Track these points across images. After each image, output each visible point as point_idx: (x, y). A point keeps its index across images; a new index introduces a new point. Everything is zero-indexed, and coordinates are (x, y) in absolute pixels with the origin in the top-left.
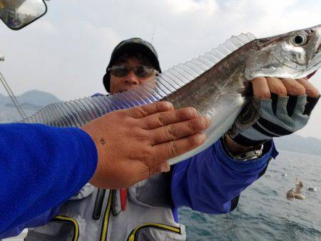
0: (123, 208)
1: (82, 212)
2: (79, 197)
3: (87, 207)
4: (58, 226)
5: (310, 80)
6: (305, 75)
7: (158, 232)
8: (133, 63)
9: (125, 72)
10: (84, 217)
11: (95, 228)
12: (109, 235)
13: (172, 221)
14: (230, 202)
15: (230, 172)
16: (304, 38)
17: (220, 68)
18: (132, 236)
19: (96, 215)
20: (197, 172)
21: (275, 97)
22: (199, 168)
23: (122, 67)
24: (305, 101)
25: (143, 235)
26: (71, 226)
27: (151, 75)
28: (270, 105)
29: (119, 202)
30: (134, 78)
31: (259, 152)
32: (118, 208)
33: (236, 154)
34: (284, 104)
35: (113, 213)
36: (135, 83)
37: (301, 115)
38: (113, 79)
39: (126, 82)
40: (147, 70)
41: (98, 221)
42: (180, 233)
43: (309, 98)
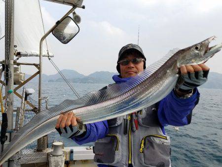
0: (137, 129)
1: (119, 132)
2: (116, 125)
3: (120, 129)
4: (109, 139)
5: (205, 64)
6: (203, 62)
7: (155, 138)
8: (130, 58)
9: (127, 63)
10: (120, 134)
11: (125, 138)
12: (132, 141)
13: (162, 134)
14: (186, 117)
15: (180, 104)
16: (199, 47)
17: (168, 64)
18: (143, 141)
19: (125, 132)
20: (167, 107)
21: (189, 73)
22: (168, 105)
23: (125, 60)
24: (202, 73)
25: (148, 139)
26: (115, 138)
27: (141, 62)
28: (187, 77)
29: (134, 126)
30: (132, 65)
31: (191, 94)
32: (135, 129)
33: (180, 96)
34: (193, 76)
35: (133, 131)
36: (133, 67)
37: (202, 78)
38: (121, 67)
39: (129, 67)
40: (138, 60)
41: (126, 135)
42: (166, 139)
43: (204, 71)
